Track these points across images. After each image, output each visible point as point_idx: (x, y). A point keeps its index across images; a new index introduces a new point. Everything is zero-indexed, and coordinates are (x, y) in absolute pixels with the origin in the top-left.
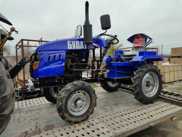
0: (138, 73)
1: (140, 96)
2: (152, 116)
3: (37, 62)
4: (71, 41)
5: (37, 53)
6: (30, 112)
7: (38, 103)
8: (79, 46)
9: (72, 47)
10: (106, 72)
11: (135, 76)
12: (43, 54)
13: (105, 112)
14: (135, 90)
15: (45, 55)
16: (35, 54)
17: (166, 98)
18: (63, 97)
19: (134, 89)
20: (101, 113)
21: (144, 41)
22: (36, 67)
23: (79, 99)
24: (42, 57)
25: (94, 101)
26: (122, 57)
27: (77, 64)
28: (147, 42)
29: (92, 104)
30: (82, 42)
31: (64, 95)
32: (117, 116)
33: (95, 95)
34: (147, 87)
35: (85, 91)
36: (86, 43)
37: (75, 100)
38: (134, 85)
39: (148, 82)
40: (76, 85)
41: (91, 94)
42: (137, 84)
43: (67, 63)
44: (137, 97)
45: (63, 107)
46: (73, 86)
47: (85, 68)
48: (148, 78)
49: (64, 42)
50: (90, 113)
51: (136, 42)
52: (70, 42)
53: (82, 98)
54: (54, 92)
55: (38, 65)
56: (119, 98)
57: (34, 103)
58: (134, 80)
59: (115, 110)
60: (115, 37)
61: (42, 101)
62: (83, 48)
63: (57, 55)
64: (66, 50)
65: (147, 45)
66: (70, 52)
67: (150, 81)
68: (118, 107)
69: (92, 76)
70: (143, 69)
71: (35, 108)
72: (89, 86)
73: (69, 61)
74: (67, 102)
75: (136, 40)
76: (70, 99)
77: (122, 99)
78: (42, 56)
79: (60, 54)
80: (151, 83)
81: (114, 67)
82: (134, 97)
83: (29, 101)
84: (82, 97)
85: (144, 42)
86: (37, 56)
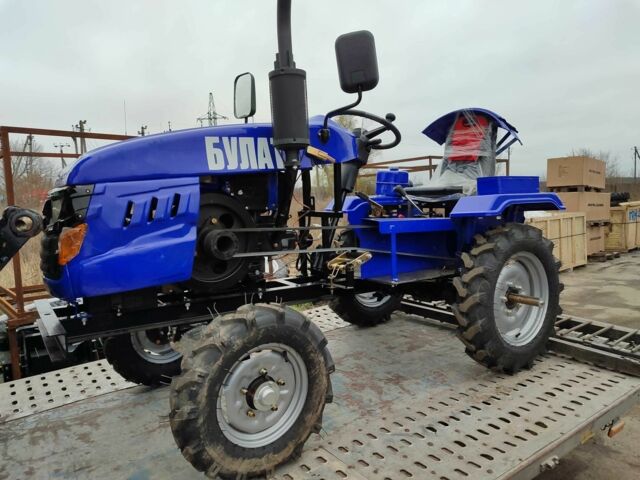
0: (478, 258)
1: (488, 345)
2: (545, 427)
3: (77, 229)
4: (221, 139)
5: (75, 192)
6: (50, 433)
7: (82, 388)
8: (254, 158)
9: (227, 163)
10: (358, 260)
11: (469, 270)
12: (102, 193)
13: (363, 415)
14: (469, 325)
15: (110, 200)
16: (67, 196)
17: (576, 348)
18: (200, 380)
19: (464, 321)
20: (346, 424)
21: (489, 137)
22: (71, 251)
23: (263, 378)
24: (100, 205)
25: (325, 381)
26: (410, 198)
27: (247, 233)
28: (498, 140)
29: (314, 396)
30: (263, 142)
31: (200, 370)
32: (411, 432)
33: (325, 359)
34: (510, 308)
35: (287, 344)
36: (281, 147)
37: (247, 383)
38: (465, 306)
39: (512, 291)
40: (253, 323)
41: (312, 355)
42: (477, 300)
43: (206, 228)
44: (478, 349)
45: (201, 421)
46: (239, 328)
47: (276, 245)
48: (510, 277)
49: (192, 143)
50: (308, 431)
51: (455, 139)
52: (216, 140)
53: (274, 373)
54: (148, 341)
55: (79, 243)
56: (402, 351)
57: (64, 389)
58: (466, 285)
59: (398, 406)
60: (388, 123)
61: (101, 378)
62: (271, 166)
63: (162, 196)
64: (202, 176)
65: (498, 153)
66: (215, 184)
67: (517, 287)
68: (408, 392)
69: (300, 274)
70: (499, 244)
71: (72, 412)
72: (301, 323)
73: (214, 221)
74: (218, 396)
75: (456, 132)
76: (226, 385)
77: (415, 354)
78: (96, 205)
79: (178, 191)
80: (523, 293)
81: (388, 237)
82: (462, 347)
83: (45, 382)
84: (274, 368)
85: (489, 141)
86: (74, 201)
